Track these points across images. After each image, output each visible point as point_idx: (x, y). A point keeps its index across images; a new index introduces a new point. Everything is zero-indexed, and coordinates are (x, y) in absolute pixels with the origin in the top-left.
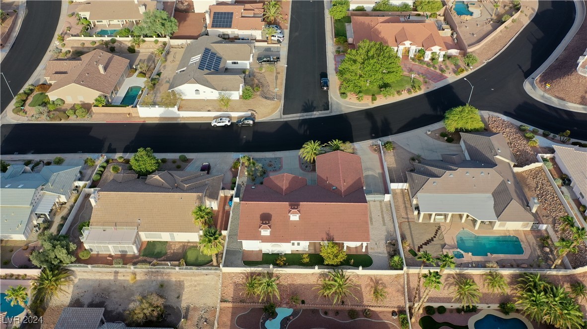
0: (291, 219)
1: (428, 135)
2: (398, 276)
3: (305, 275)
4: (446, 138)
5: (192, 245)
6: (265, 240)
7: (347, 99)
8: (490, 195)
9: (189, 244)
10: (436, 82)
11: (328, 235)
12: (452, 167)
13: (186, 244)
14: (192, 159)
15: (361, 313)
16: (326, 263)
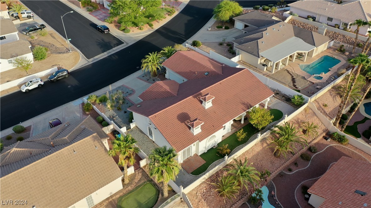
0: (206, 108)
1: (210, 31)
2: (305, 110)
3: (251, 149)
4: (224, 28)
5: (118, 196)
6: (200, 138)
7: (131, 32)
8: (294, 37)
9: (114, 198)
10: (178, 6)
11: (244, 104)
12: (262, 29)
13: (111, 199)
14: (30, 127)
15: (309, 153)
16: (260, 127)
